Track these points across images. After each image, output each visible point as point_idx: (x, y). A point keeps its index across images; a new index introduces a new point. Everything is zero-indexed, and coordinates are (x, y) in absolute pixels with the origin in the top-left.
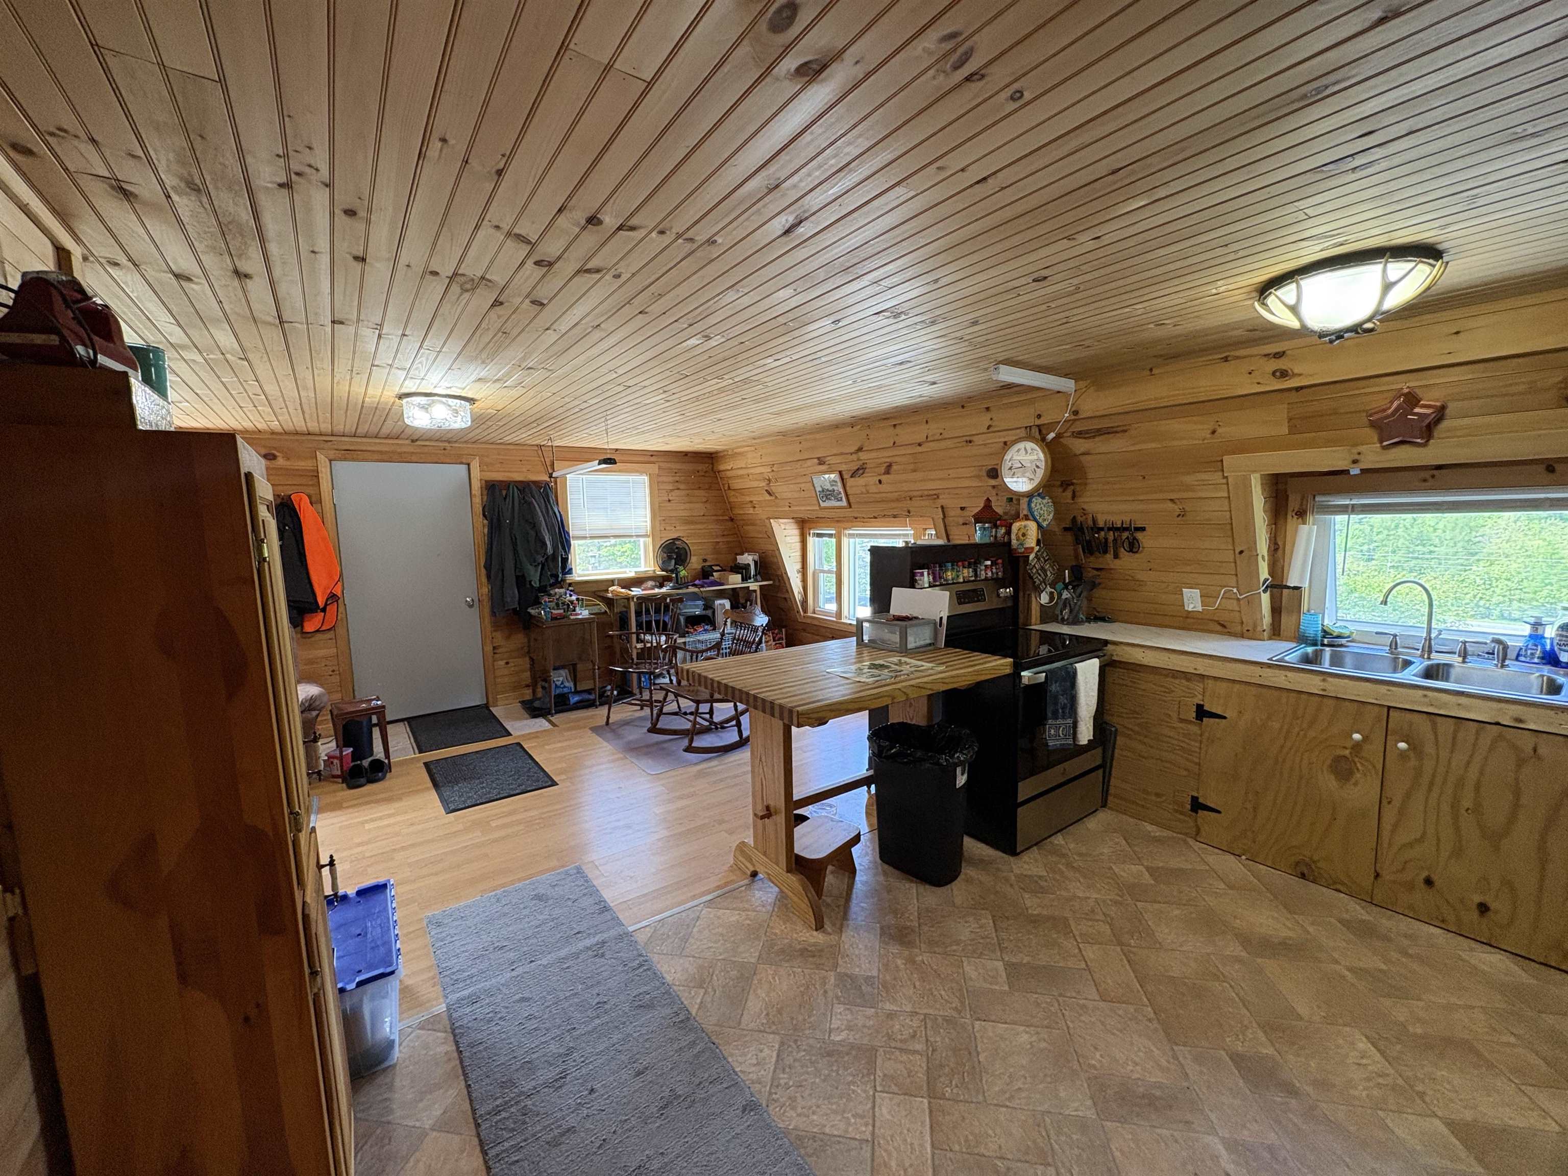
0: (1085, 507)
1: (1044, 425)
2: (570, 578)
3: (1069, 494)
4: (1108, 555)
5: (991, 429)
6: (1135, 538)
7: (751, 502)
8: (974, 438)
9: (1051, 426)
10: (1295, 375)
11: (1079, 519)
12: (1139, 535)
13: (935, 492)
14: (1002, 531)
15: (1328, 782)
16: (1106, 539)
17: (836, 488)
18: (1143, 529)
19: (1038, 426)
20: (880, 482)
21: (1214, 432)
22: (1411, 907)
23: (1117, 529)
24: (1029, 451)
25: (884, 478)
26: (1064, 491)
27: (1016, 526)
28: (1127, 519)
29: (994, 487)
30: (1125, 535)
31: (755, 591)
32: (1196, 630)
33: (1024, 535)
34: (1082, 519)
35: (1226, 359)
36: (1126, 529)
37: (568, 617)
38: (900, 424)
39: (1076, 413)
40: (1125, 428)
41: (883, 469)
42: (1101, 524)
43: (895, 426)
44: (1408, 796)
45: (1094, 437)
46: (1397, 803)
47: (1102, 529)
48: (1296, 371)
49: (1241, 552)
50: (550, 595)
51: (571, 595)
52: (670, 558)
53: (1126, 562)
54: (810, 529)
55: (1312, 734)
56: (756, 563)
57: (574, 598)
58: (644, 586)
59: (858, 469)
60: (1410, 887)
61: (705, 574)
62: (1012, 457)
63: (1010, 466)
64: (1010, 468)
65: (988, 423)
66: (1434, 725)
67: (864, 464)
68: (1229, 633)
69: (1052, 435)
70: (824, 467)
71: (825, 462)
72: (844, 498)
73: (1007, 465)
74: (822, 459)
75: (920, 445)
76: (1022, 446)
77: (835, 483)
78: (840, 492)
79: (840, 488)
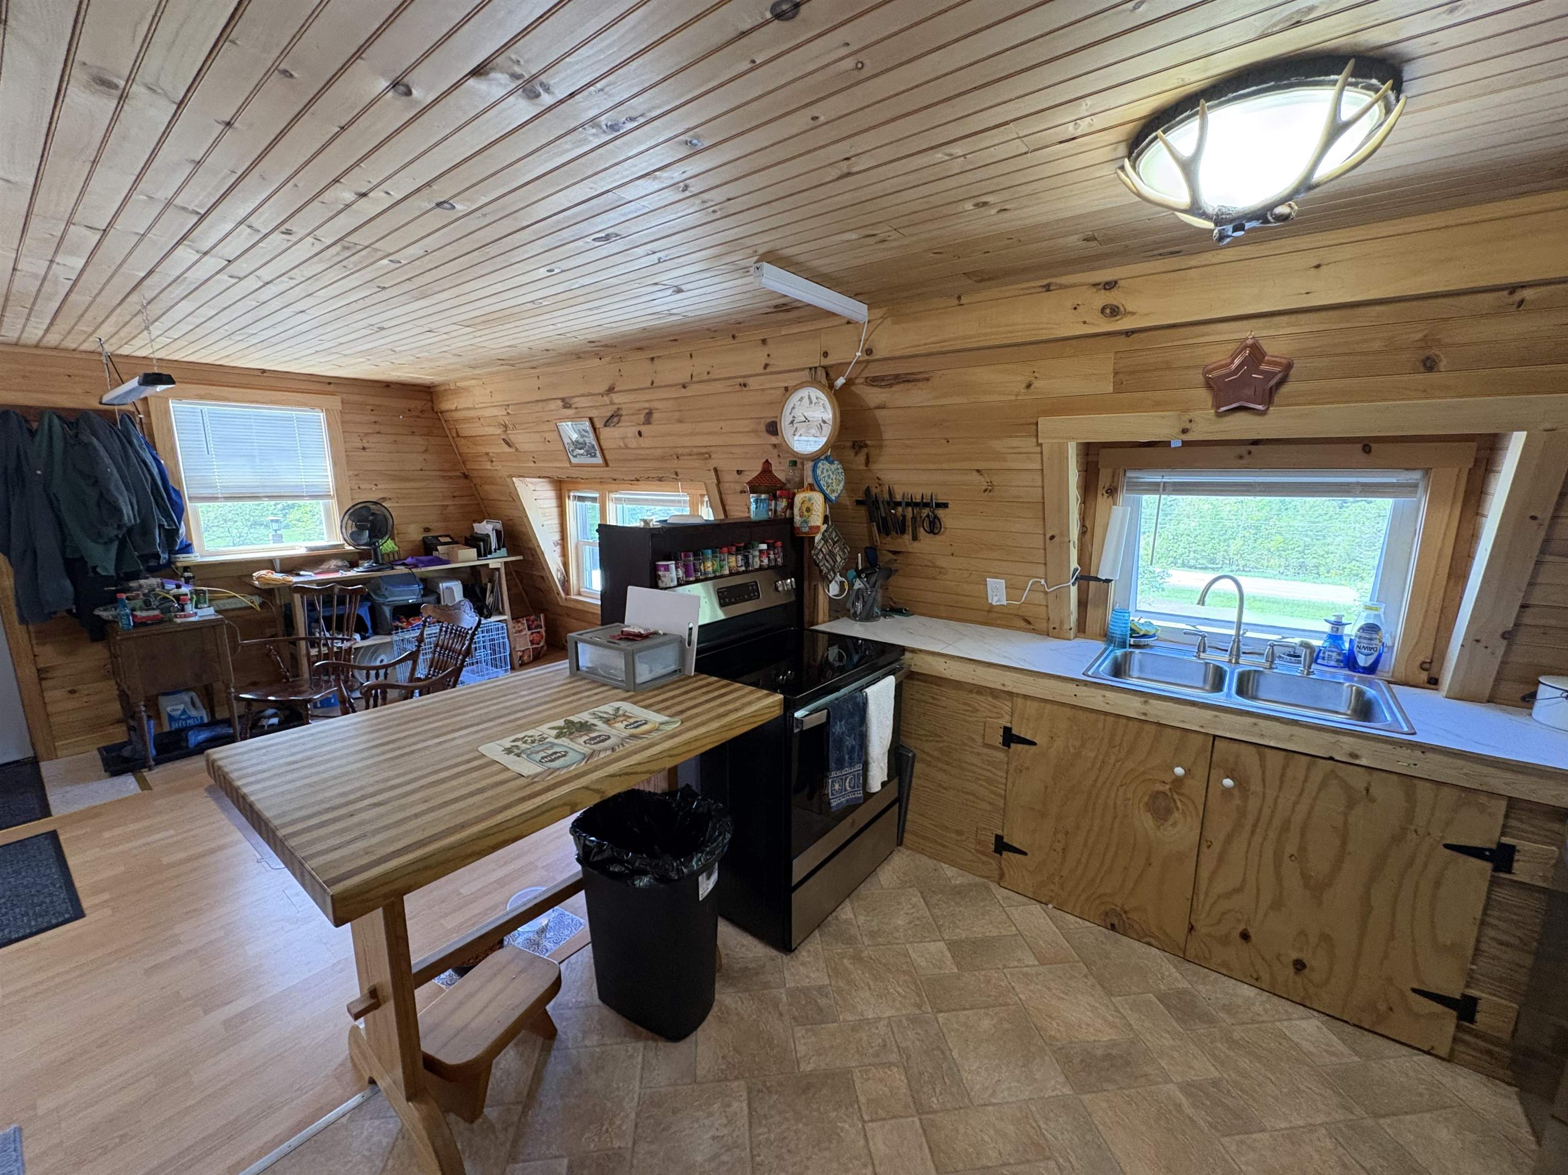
0: (882, 477)
1: (831, 366)
2: (183, 559)
3: (861, 458)
4: (906, 536)
5: (769, 370)
6: (936, 517)
7: (487, 454)
8: (750, 381)
9: (840, 368)
10: (1127, 313)
11: (874, 491)
12: (940, 513)
13: (705, 450)
14: (783, 503)
15: (1145, 821)
16: (904, 517)
17: (587, 440)
18: (945, 506)
19: (824, 367)
20: (640, 434)
21: (1029, 386)
22: (1224, 964)
23: (917, 505)
24: (814, 400)
25: (643, 429)
26: (856, 454)
27: (799, 498)
28: (927, 492)
29: (775, 446)
30: (926, 511)
31: (498, 569)
32: (998, 626)
33: (808, 510)
34: (878, 490)
35: (1048, 288)
36: (926, 505)
37: (171, 620)
38: (658, 357)
39: (869, 352)
40: (926, 376)
41: (642, 417)
42: (898, 498)
43: (652, 359)
44: (1229, 839)
45: (891, 385)
46: (1217, 847)
47: (899, 504)
48: (1129, 309)
49: (1052, 537)
50: (130, 590)
51: (178, 587)
52: (361, 528)
53: (926, 545)
54: (569, 491)
55: (1130, 765)
56: (498, 533)
57: (185, 590)
58: (325, 566)
59: (612, 416)
60: (1225, 941)
61: (427, 548)
62: (793, 408)
63: (791, 419)
64: (792, 422)
65: (764, 360)
66: (1262, 758)
67: (618, 409)
68: (1034, 631)
69: (842, 380)
70: (571, 412)
71: (570, 405)
72: (598, 454)
73: (788, 418)
74: (568, 401)
75: (684, 386)
76: (805, 393)
77: (587, 433)
78: (593, 446)
79: (593, 440)
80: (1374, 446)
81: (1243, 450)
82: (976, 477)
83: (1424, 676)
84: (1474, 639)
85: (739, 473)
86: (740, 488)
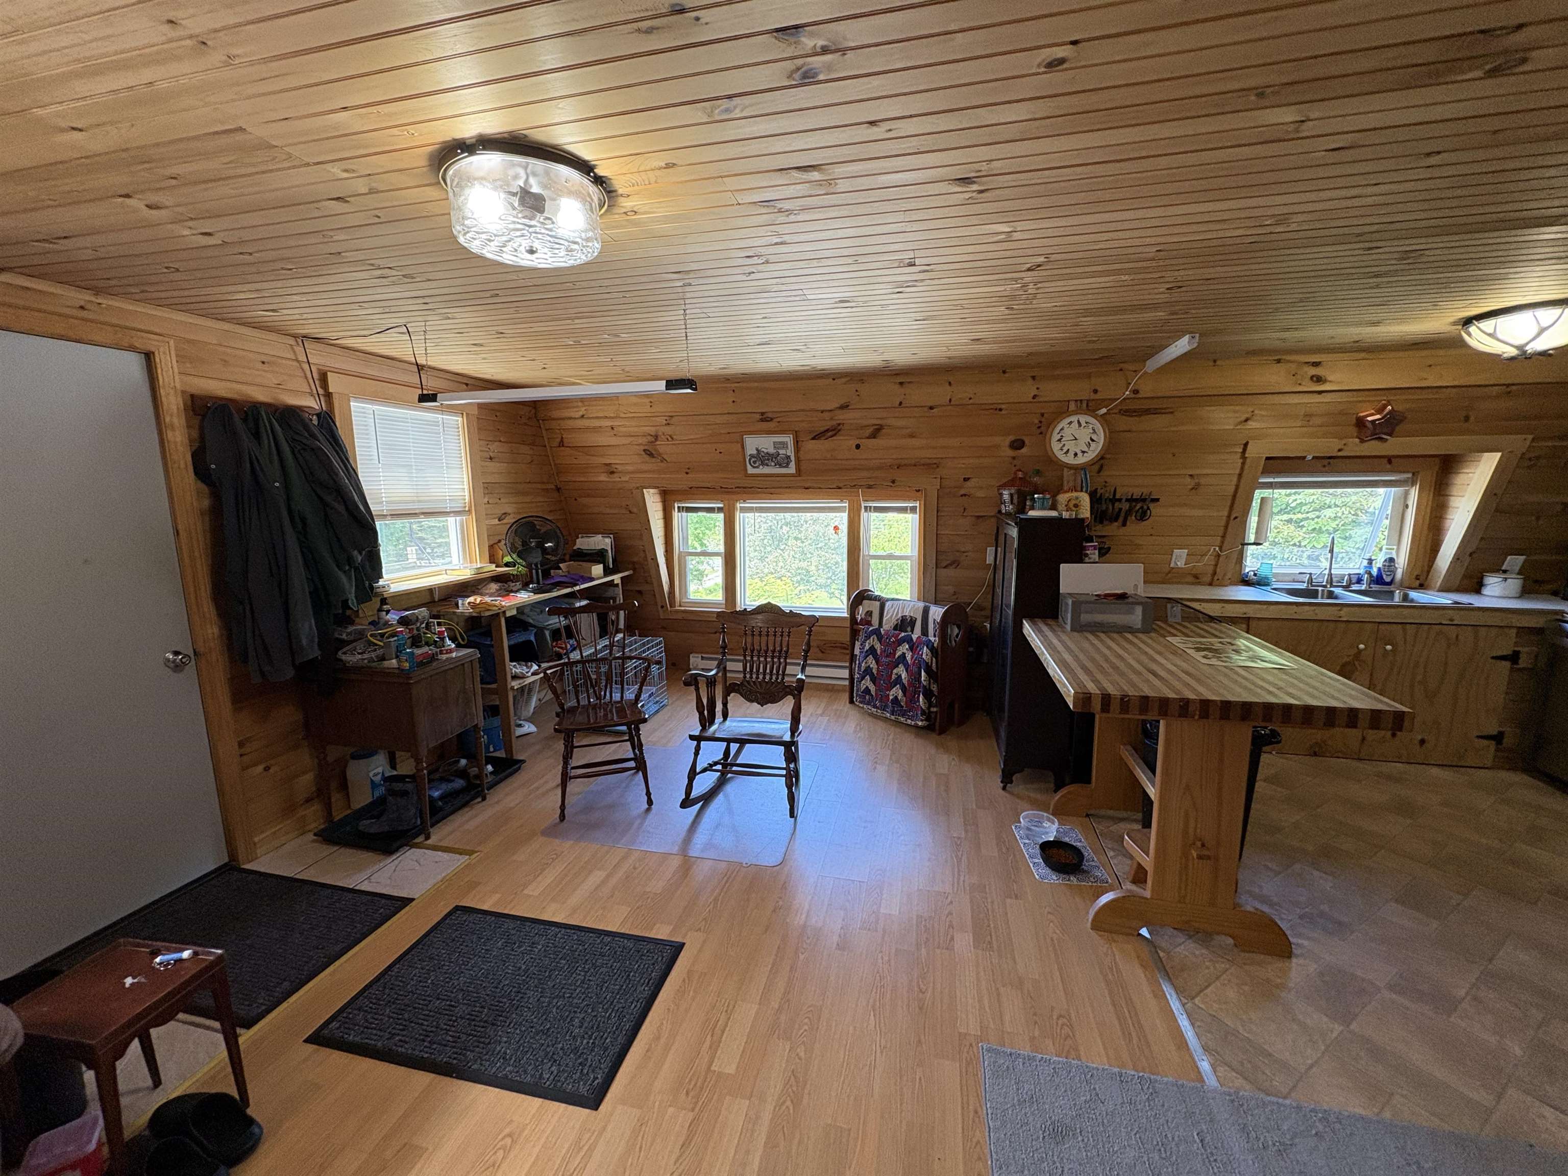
0: (1108, 480)
4: (1116, 524)
5: (1037, 399)
6: (1148, 508)
7: (606, 465)
10: (1326, 381)
11: (1100, 491)
12: (1151, 506)
13: (935, 461)
16: (1120, 509)
17: (781, 452)
18: (1158, 500)
20: (858, 447)
21: (1246, 420)
22: (1382, 755)
23: (1134, 500)
24: (1083, 424)
25: (864, 442)
27: (1064, 497)
28: (1146, 491)
30: (1140, 505)
32: (1173, 583)
33: (1076, 506)
34: (1102, 491)
35: (1279, 361)
36: (1144, 500)
38: (909, 383)
39: (1136, 392)
40: (1172, 410)
41: (866, 432)
42: (1120, 496)
43: (901, 384)
45: (1141, 415)
46: (1379, 687)
47: (1120, 500)
48: (1329, 379)
49: (1236, 518)
53: (1133, 528)
54: (678, 502)
55: (1329, 649)
56: (612, 547)
59: (827, 431)
62: (1062, 429)
63: (1059, 437)
64: (1059, 440)
65: (1034, 392)
66: (1404, 630)
67: (839, 424)
68: (1200, 584)
69: (1104, 410)
70: (771, 425)
71: (772, 419)
72: (793, 464)
73: (1056, 437)
74: (770, 415)
75: (931, 408)
76: (1074, 418)
77: (784, 445)
78: (788, 458)
79: (791, 452)
80: (1393, 460)
81: (1326, 462)
82: (1189, 480)
83: (1418, 582)
84: (1457, 558)
85: (966, 480)
86: (962, 492)
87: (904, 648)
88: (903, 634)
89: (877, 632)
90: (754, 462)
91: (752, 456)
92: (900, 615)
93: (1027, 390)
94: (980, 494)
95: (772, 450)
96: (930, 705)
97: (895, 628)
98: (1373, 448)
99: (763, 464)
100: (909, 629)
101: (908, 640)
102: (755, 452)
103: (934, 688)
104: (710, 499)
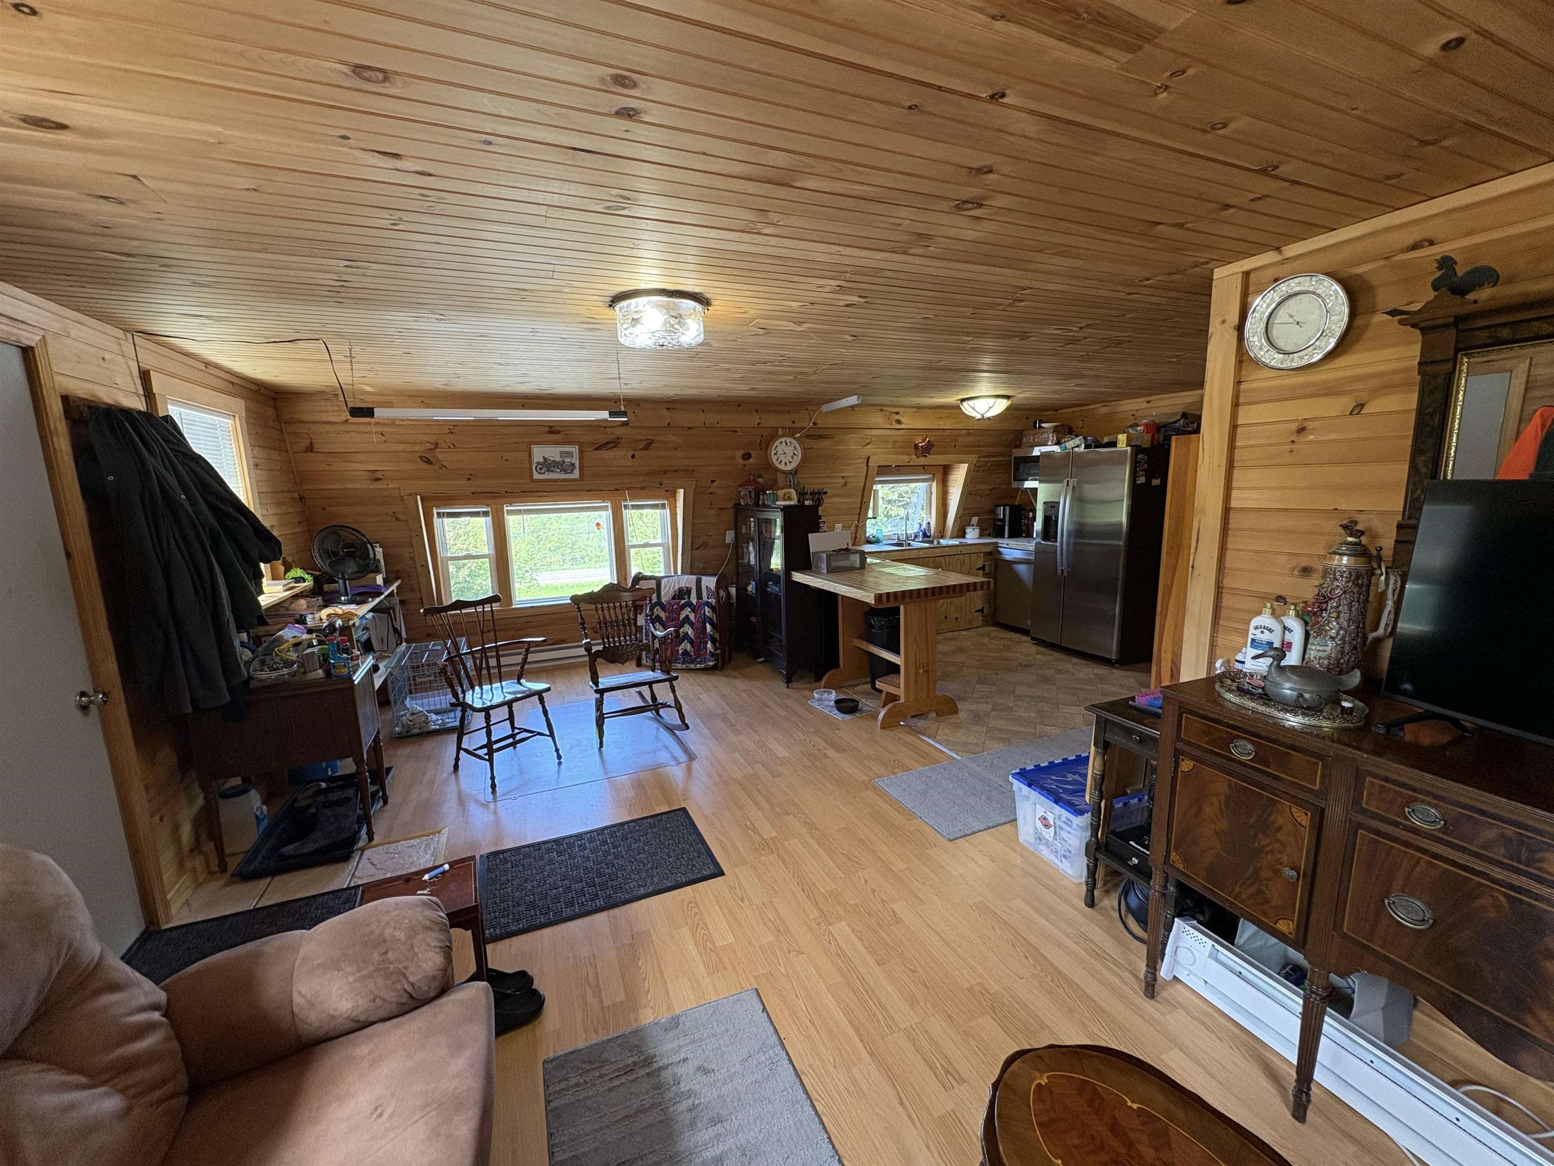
0: (800, 481)
5: (761, 426)
6: (824, 498)
8: (740, 430)
9: (800, 429)
13: (692, 468)
17: (567, 460)
18: (826, 493)
19: (791, 428)
20: (633, 456)
23: (815, 493)
24: (788, 444)
25: (638, 453)
27: (782, 492)
28: (821, 487)
29: (745, 466)
30: (818, 496)
33: (789, 498)
35: (881, 410)
36: (819, 493)
38: (673, 408)
39: (815, 424)
40: (832, 436)
41: (642, 445)
42: (807, 491)
43: (668, 409)
45: (818, 439)
47: (806, 493)
48: (903, 422)
49: (863, 502)
59: (608, 443)
62: (777, 447)
63: (775, 452)
64: (776, 454)
65: (758, 421)
66: (945, 560)
67: (619, 438)
69: (798, 435)
70: (557, 437)
71: (559, 432)
72: (577, 471)
73: (773, 452)
74: (558, 428)
75: (690, 428)
76: (783, 440)
77: (570, 454)
78: (573, 465)
79: (576, 461)
80: (926, 467)
82: (841, 480)
83: (942, 535)
84: (955, 520)
85: (713, 481)
86: (710, 491)
87: (687, 611)
88: (683, 601)
89: (659, 603)
90: (541, 469)
91: (538, 463)
92: (677, 587)
93: (753, 420)
94: (721, 492)
95: (558, 459)
96: (716, 649)
97: (674, 598)
98: (922, 461)
99: (549, 471)
100: (686, 597)
101: (690, 604)
102: (542, 460)
103: (717, 636)
104: (476, 504)
